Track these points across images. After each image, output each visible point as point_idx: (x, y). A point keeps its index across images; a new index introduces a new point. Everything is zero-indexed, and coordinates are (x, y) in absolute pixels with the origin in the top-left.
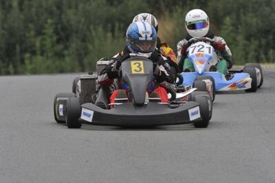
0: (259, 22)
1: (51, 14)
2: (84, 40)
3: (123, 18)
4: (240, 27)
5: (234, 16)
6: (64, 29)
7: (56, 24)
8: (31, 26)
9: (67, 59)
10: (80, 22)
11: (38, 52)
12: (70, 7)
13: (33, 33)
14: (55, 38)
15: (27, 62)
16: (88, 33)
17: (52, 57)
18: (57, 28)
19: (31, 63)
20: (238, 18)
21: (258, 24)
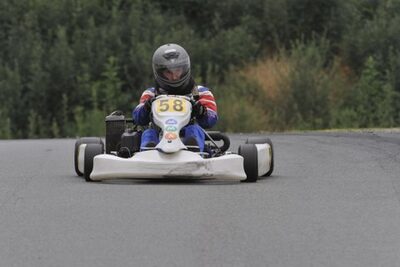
1: (114, 48)
3: (220, 57)
4: (387, 71)
5: (380, 57)
6: (132, 71)
7: (122, 64)
8: (85, 66)
11: (96, 104)
12: (142, 40)
13: (87, 76)
14: (119, 85)
15: (78, 118)
18: (122, 70)
19: (84, 121)
20: (385, 59)
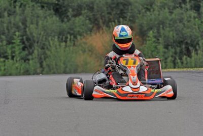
0: (175, 35)
1: (18, 28)
2: (43, 48)
3: (72, 32)
4: (160, 39)
5: (156, 31)
6: (28, 39)
7: (22, 36)
8: (3, 37)
9: (31, 62)
10: (40, 34)
12: (32, 23)
13: (5, 42)
14: (22, 46)
16: (47, 43)
17: (19, 60)
18: (23, 39)
20: (158, 32)
21: (173, 37)
